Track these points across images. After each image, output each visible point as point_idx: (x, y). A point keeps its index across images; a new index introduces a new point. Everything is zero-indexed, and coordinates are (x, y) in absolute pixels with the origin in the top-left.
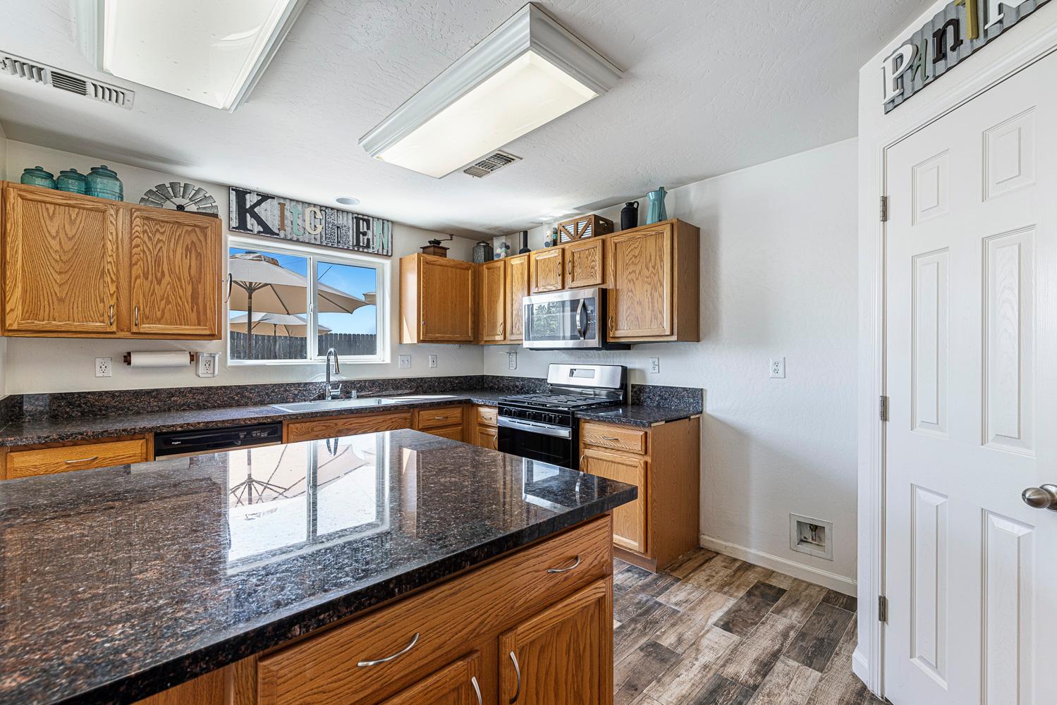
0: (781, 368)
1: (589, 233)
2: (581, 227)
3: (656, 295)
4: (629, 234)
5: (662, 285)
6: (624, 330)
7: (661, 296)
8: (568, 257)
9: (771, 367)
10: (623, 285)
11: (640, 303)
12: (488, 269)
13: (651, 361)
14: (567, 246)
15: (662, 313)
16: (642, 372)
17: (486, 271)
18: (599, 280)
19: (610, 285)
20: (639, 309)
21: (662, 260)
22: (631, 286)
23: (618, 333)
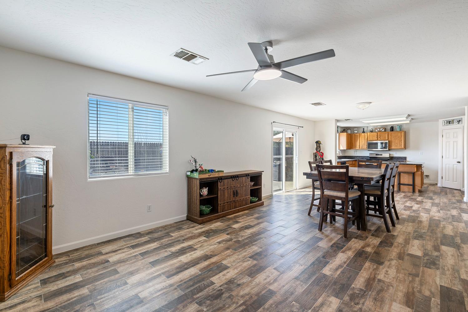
0: (422, 153)
1: (383, 130)
2: (381, 129)
3: (400, 142)
4: (392, 132)
5: (402, 141)
6: (393, 147)
7: (402, 142)
8: (379, 134)
9: (420, 153)
10: (393, 140)
11: (397, 143)
12: (354, 135)
13: (395, 153)
14: (378, 133)
15: (402, 145)
16: (393, 154)
17: (353, 135)
18: (387, 139)
19: (390, 139)
20: (396, 144)
21: (402, 137)
22: (395, 140)
23: (392, 148)
